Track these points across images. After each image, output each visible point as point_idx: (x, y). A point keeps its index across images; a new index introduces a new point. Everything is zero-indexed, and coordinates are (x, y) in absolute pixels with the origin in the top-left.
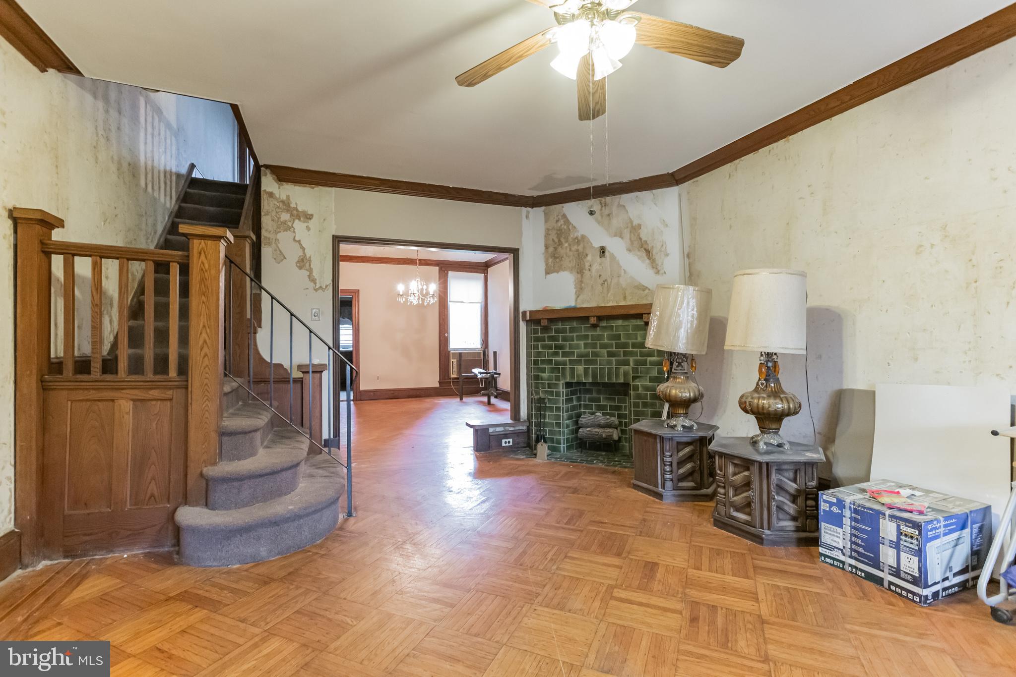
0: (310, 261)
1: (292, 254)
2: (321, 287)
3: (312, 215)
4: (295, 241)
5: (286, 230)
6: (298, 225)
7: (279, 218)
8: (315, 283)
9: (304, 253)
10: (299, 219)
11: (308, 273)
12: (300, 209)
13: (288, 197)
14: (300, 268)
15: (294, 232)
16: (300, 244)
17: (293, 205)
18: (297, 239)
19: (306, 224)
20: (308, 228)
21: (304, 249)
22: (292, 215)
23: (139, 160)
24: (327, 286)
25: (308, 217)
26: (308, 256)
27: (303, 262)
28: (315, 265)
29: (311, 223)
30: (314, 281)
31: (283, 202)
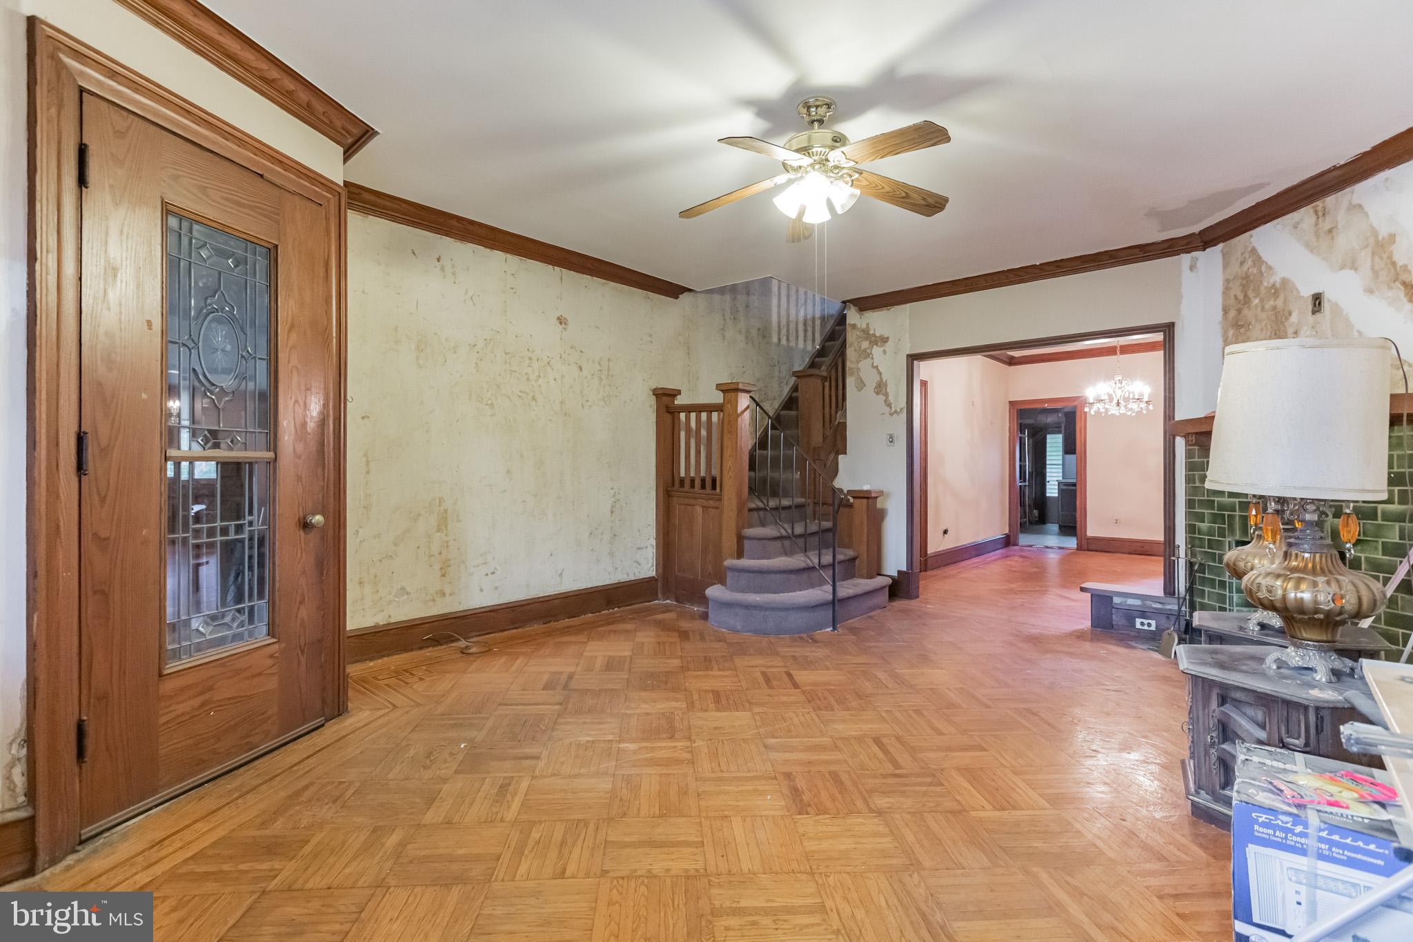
0: (886, 385)
1: (871, 380)
2: (896, 411)
3: (888, 338)
4: (873, 367)
5: (865, 358)
6: (877, 351)
7: (860, 347)
8: (891, 408)
9: (881, 378)
10: (877, 345)
11: (884, 398)
12: (877, 334)
13: (868, 324)
14: (878, 393)
15: (872, 358)
16: (878, 369)
17: (871, 332)
18: (875, 365)
19: (882, 348)
20: (885, 352)
21: (880, 374)
22: (871, 342)
23: (771, 322)
24: (901, 409)
25: (884, 340)
26: (884, 380)
27: (881, 388)
28: (891, 389)
29: (889, 346)
30: (889, 405)
31: (863, 331)
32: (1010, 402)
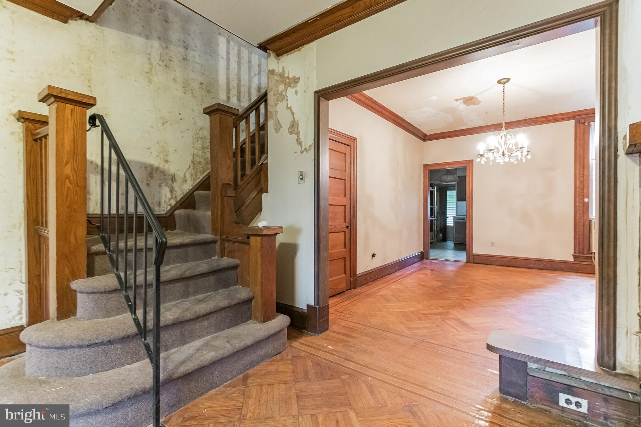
0: (298, 124)
1: (286, 122)
2: (305, 149)
3: (299, 78)
4: (288, 108)
5: (282, 101)
6: (290, 92)
7: (277, 91)
8: (301, 146)
9: (294, 118)
10: (290, 86)
11: (296, 137)
12: (291, 77)
13: (283, 68)
14: (291, 133)
15: (287, 100)
16: (291, 110)
17: (286, 75)
18: (289, 106)
19: (295, 89)
20: (296, 92)
21: (293, 114)
22: (286, 84)
24: (310, 147)
25: (296, 80)
26: (296, 120)
27: (294, 127)
28: (302, 128)
29: (300, 86)
30: (300, 143)
31: (280, 75)
32: (424, 165)
